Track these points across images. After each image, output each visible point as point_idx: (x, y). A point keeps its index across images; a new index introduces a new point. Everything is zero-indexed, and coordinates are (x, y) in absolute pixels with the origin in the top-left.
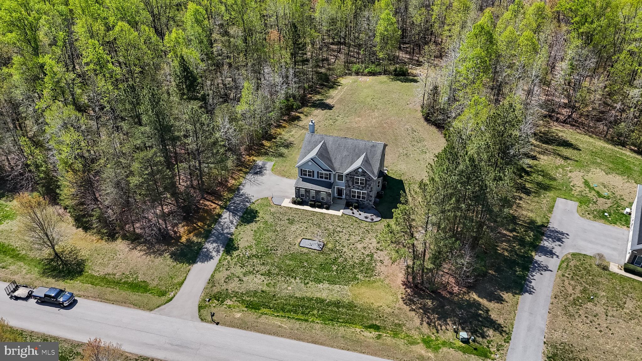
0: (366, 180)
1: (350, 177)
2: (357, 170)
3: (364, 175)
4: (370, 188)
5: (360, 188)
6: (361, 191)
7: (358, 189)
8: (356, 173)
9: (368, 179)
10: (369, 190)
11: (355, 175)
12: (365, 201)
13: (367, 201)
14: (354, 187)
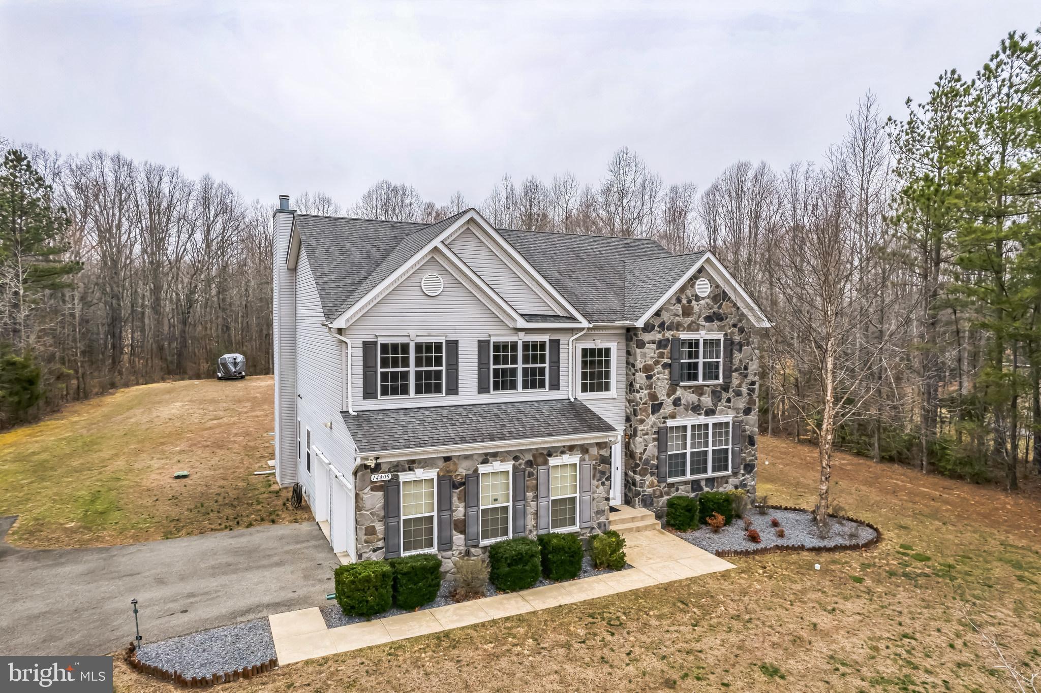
0: (730, 345)
1: (661, 344)
2: (689, 292)
3: (720, 318)
4: (744, 390)
5: (707, 400)
6: (711, 420)
7: (696, 409)
8: (687, 312)
9: (737, 338)
10: (741, 404)
11: (678, 327)
12: (725, 480)
13: (735, 474)
14: (677, 402)
